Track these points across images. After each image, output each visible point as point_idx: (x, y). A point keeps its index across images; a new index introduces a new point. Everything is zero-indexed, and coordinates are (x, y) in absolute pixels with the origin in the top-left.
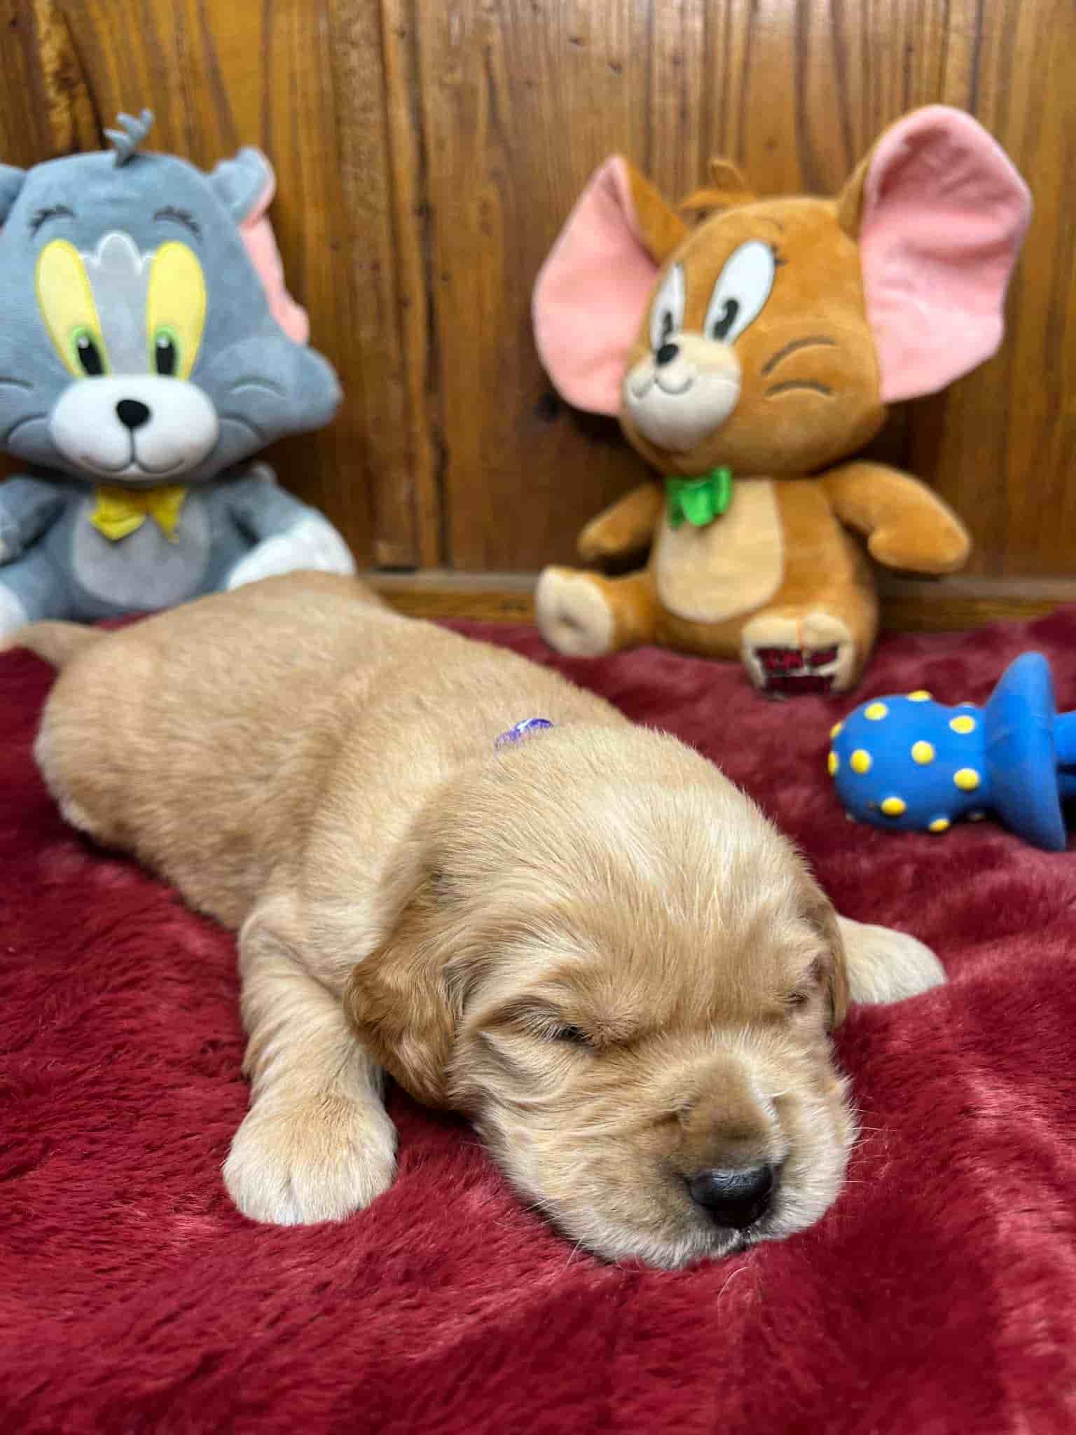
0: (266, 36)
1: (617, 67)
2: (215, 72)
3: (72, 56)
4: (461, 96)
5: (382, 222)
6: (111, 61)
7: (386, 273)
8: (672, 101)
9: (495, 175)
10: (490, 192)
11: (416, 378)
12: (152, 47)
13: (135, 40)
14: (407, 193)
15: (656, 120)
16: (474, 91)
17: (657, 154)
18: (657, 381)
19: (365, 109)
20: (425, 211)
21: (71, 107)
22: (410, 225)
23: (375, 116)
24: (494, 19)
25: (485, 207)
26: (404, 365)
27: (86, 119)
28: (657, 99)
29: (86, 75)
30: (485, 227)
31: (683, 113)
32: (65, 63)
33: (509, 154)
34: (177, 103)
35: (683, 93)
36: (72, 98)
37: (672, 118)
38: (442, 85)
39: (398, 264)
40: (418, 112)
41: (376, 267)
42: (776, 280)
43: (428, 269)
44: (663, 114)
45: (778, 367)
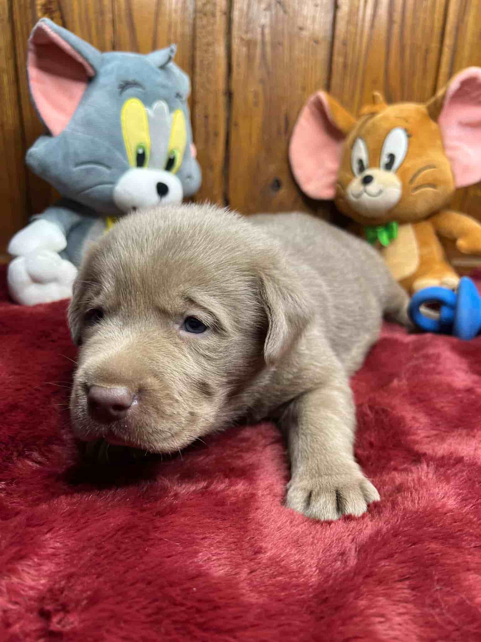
1: (317, 42)
2: (130, 17)
4: (250, 45)
5: (212, 96)
7: (211, 121)
8: (341, 60)
9: (262, 81)
10: (260, 88)
14: (221, 85)
16: (255, 43)
18: (365, 192)
20: (229, 94)
22: (222, 100)
23: (211, 49)
24: (267, 13)
25: (256, 95)
28: (335, 58)
29: (61, 8)
30: (256, 104)
31: (345, 66)
33: (268, 73)
35: (346, 57)
37: (340, 66)
38: (242, 39)
40: (229, 48)
41: (206, 117)
42: (409, 144)
43: (228, 121)
44: (337, 65)
45: (416, 181)
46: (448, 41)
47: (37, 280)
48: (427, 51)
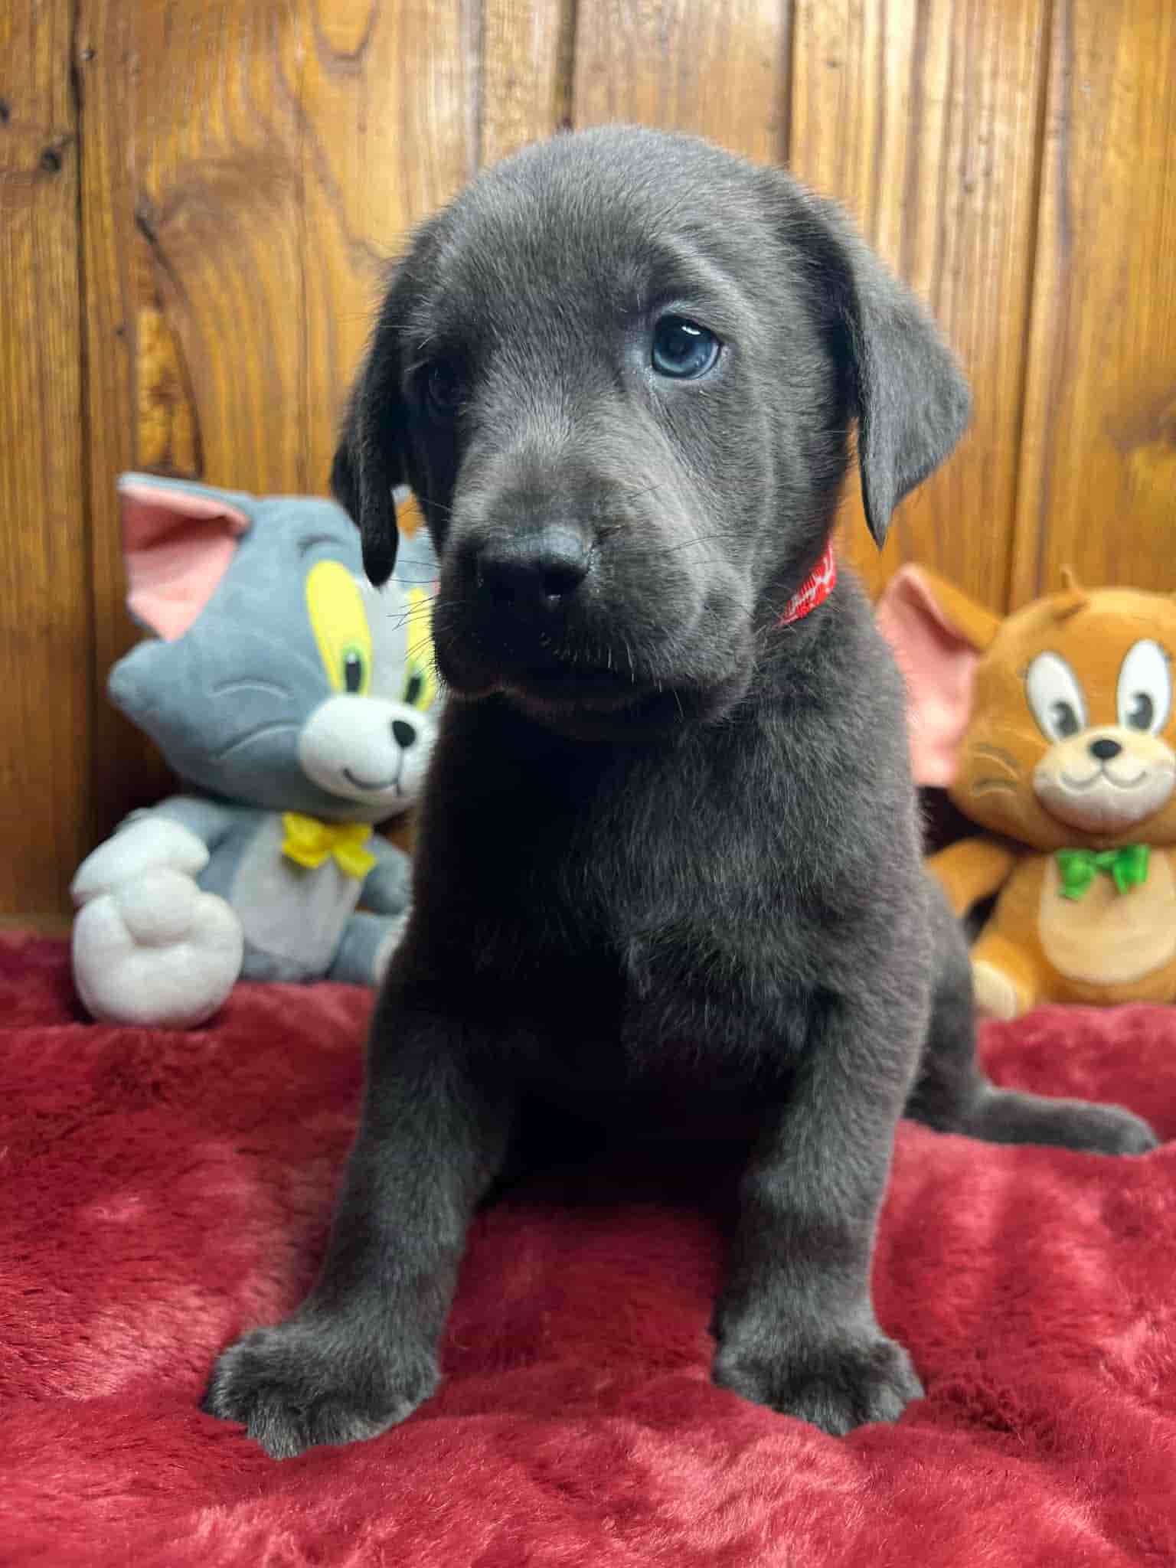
3: (175, 371)
6: (222, 383)
18: (1104, 773)
21: (168, 423)
27: (182, 435)
29: (189, 393)
32: (166, 376)
34: (291, 432)
36: (171, 413)
42: (1171, 675)
46: (1033, 440)
47: (146, 940)
48: (987, 460)
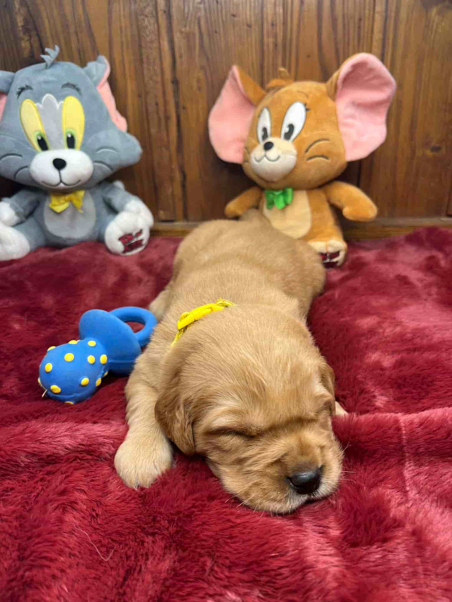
0: (110, 11)
1: (249, 26)
2: (89, 27)
3: (29, 19)
4: (188, 37)
5: (159, 86)
6: (46, 22)
7: (161, 107)
8: (271, 40)
9: (203, 68)
10: (201, 75)
11: (173, 147)
12: (63, 16)
13: (55, 12)
14: (168, 75)
15: (265, 48)
16: (194, 35)
17: (266, 60)
18: (265, 156)
19: (152, 42)
20: (175, 82)
21: (29, 40)
22: (170, 87)
23: (155, 45)
24: (202, 6)
25: (198, 81)
26: (169, 142)
28: (266, 40)
29: (36, 27)
30: (199, 88)
31: (276, 45)
32: (26, 22)
33: (208, 59)
34: (73, 38)
35: (275, 36)
36: (30, 36)
37: (271, 46)
38: (181, 32)
39: (166, 103)
40: (171, 42)
41: (157, 104)
42: (307, 117)
43: (177, 105)
44: (268, 45)
45: (310, 150)
